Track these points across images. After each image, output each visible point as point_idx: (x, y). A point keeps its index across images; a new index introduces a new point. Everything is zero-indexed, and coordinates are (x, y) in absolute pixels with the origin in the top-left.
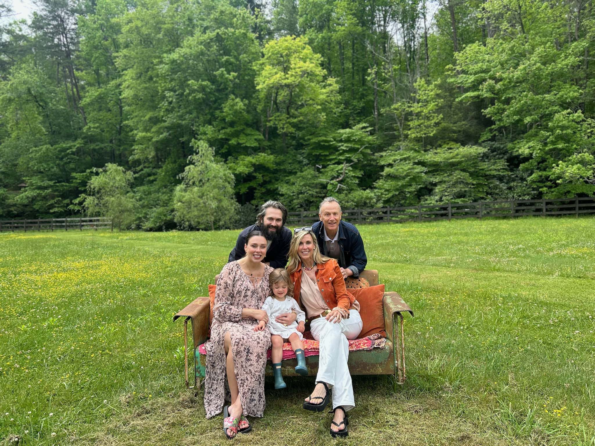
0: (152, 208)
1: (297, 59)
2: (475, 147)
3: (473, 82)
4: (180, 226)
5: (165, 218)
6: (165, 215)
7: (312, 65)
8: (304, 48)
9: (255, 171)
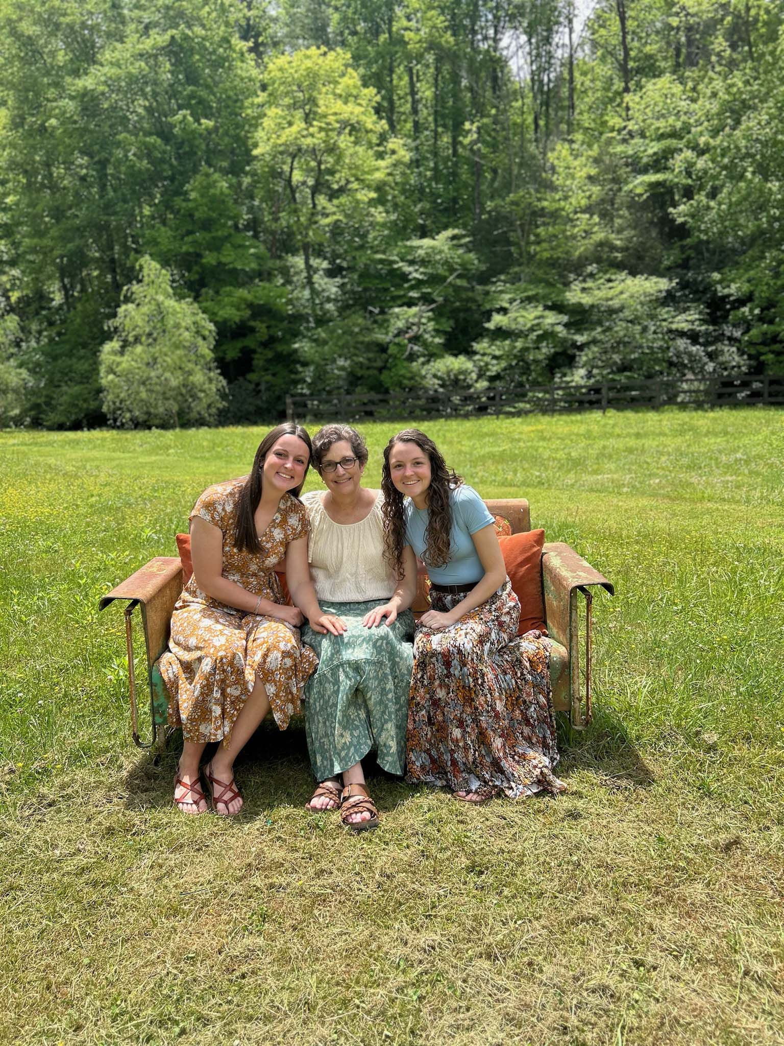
0: (59, 386)
1: (331, 96)
2: (654, 279)
3: (655, 154)
4: (115, 420)
5: (85, 406)
6: (85, 400)
7: (358, 110)
8: (343, 75)
9: (254, 316)
